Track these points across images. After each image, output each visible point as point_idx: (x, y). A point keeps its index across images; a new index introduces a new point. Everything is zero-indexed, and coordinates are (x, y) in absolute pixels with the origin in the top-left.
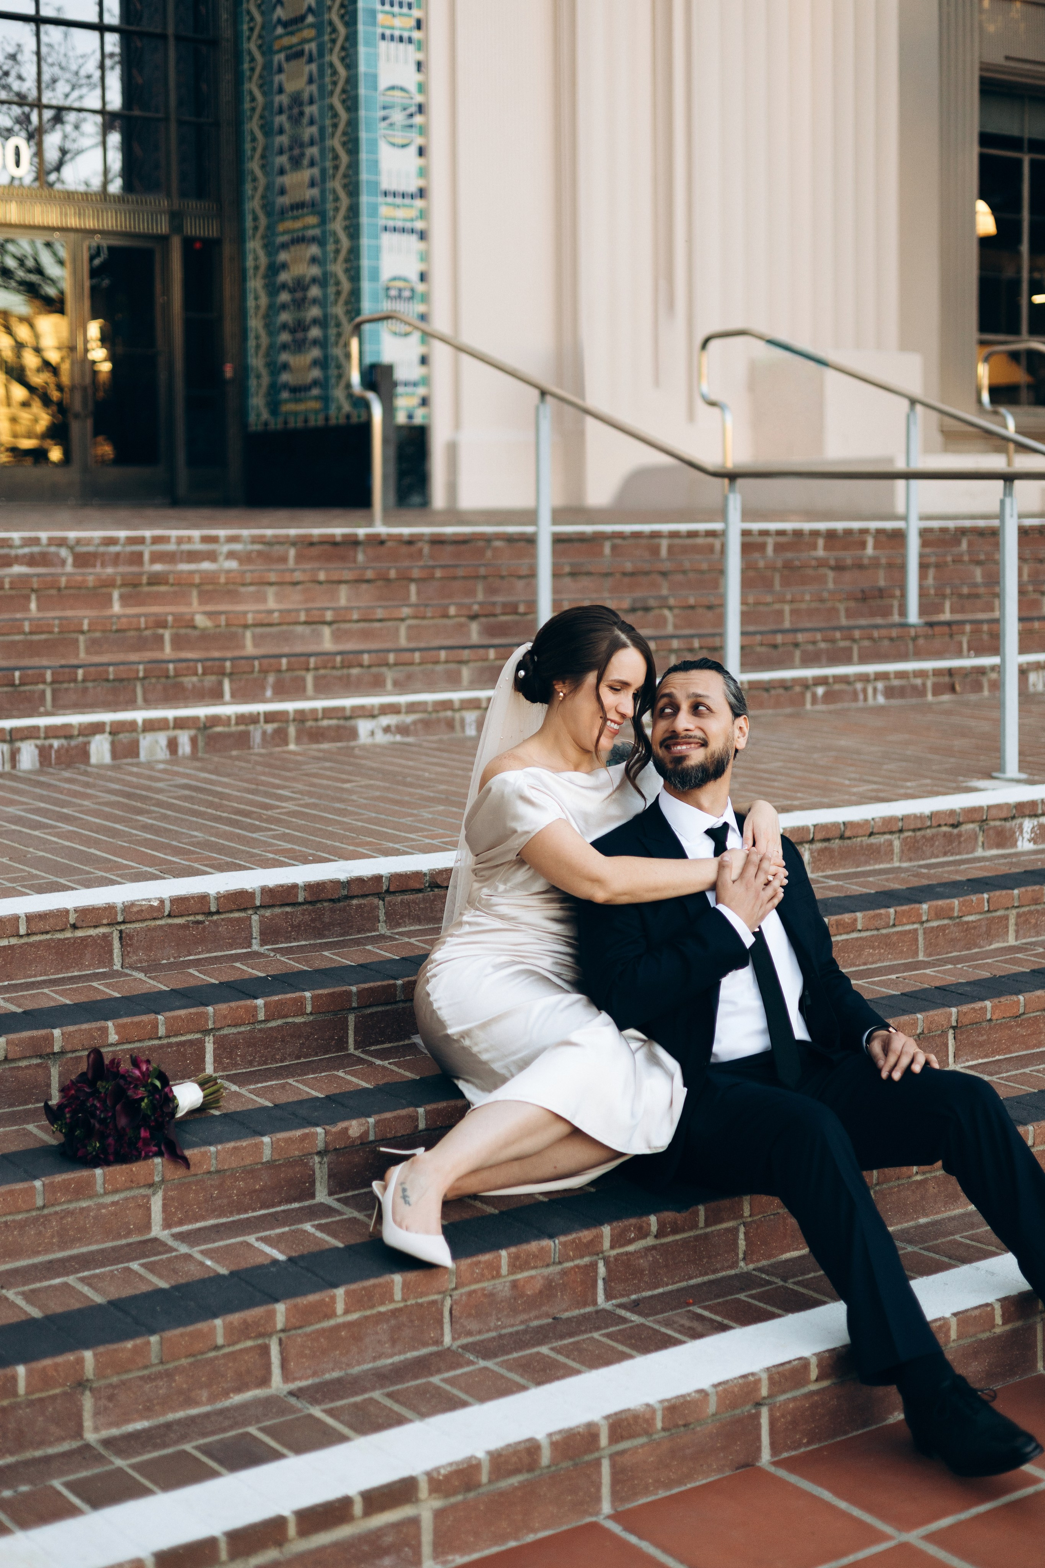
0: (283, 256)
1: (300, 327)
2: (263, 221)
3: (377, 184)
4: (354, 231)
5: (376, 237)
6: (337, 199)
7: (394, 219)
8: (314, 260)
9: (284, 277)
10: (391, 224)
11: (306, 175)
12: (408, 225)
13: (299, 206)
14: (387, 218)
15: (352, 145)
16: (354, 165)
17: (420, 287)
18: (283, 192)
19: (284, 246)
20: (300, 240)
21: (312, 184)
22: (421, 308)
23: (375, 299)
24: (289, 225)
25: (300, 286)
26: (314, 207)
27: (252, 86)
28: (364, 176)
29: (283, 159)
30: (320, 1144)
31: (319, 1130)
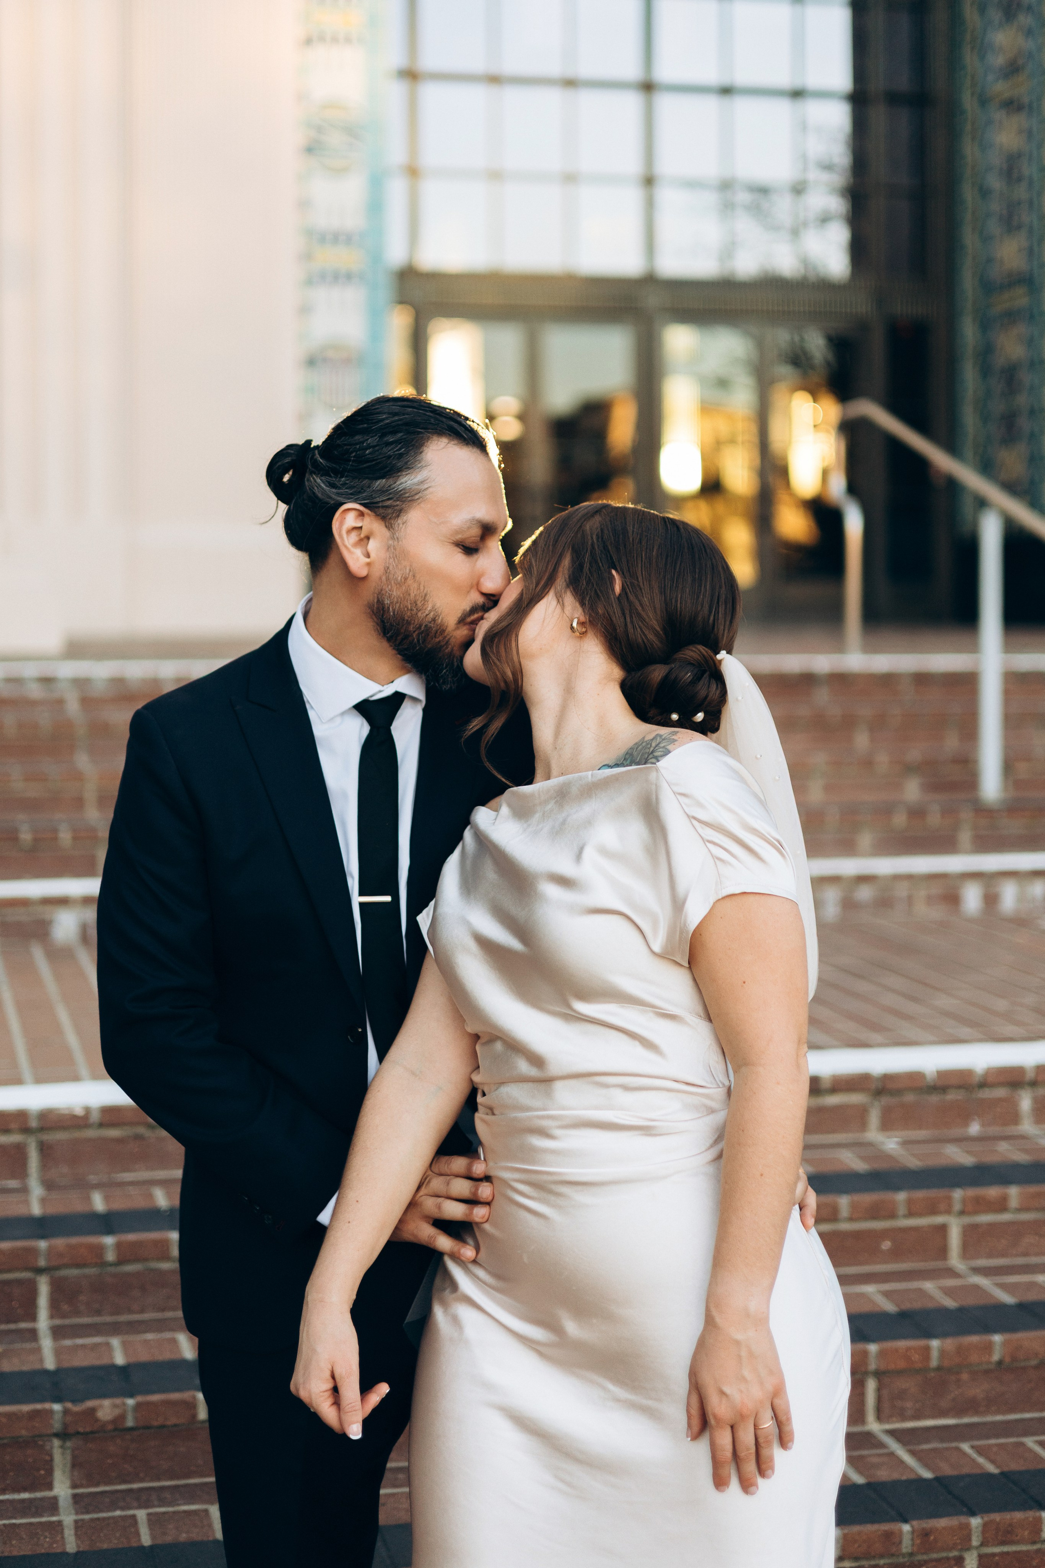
30: (57, 1425)
31: (57, 1407)
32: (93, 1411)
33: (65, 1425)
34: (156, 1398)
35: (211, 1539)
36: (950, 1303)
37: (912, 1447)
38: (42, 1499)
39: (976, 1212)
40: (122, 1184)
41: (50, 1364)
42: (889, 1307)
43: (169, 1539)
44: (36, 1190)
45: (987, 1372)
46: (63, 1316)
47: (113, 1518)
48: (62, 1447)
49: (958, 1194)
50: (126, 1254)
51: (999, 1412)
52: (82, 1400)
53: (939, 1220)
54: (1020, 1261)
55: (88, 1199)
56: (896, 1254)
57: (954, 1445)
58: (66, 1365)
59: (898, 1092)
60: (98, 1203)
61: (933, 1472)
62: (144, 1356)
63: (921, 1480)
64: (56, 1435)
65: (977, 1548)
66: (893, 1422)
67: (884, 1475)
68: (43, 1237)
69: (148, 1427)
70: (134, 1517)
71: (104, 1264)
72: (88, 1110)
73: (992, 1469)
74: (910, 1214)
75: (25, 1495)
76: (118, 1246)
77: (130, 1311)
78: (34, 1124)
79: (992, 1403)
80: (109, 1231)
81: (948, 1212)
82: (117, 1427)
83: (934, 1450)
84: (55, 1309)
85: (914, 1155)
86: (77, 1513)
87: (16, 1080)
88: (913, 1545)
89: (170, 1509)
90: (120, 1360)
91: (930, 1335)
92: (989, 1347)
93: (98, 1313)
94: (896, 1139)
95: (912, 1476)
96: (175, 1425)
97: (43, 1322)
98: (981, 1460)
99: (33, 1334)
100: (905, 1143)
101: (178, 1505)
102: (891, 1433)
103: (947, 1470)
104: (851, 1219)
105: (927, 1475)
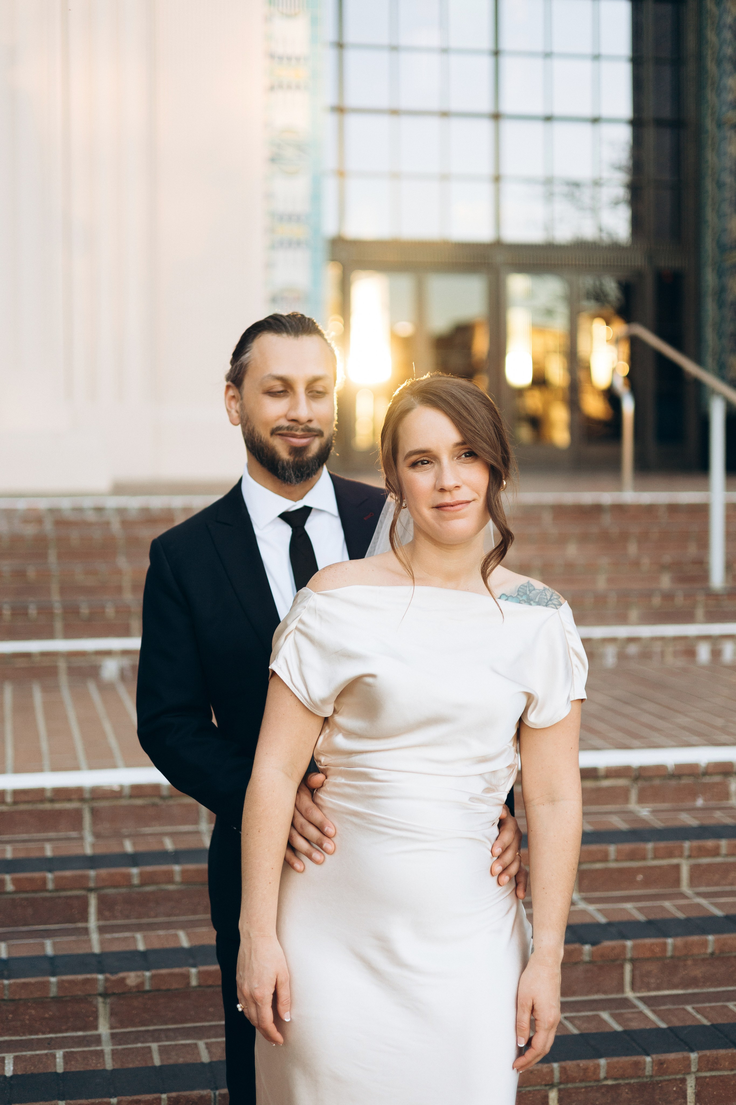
30: (100, 989)
31: (100, 977)
32: (123, 979)
33: (106, 988)
34: (164, 971)
35: (199, 1062)
36: (680, 915)
37: (653, 1008)
38: (91, 1036)
39: (698, 856)
40: (144, 835)
41: (96, 949)
42: (641, 917)
43: (171, 1062)
44: (89, 838)
45: (704, 960)
46: (106, 919)
47: (136, 1048)
48: (104, 1003)
49: (687, 845)
50: (146, 880)
51: (711, 986)
52: (116, 973)
53: (675, 861)
54: (728, 888)
55: (122, 845)
56: (646, 883)
57: (681, 1007)
58: (107, 950)
59: (650, 778)
60: (129, 847)
61: (667, 1024)
62: (157, 945)
63: (659, 1029)
64: (100, 995)
65: (695, 1073)
66: (642, 992)
67: (635, 1025)
68: (92, 868)
69: (158, 990)
70: (149, 1048)
71: (131, 886)
72: (122, 787)
73: (706, 1022)
74: (655, 857)
75: (80, 1033)
76: (141, 874)
77: (149, 917)
78: (87, 795)
79: (708, 980)
80: (135, 864)
81: (681, 856)
82: (139, 990)
83: (669, 1010)
84: (101, 914)
85: (658, 819)
86: (113, 1045)
87: (76, 768)
88: (653, 1070)
89: (173, 1043)
90: (141, 947)
91: (667, 935)
92: (705, 944)
93: (128, 917)
94: (647, 809)
95: (653, 1026)
96: (177, 989)
97: (93, 923)
98: (699, 1016)
99: (86, 931)
100: (654, 812)
101: (178, 1040)
102: (641, 999)
103: (676, 1023)
104: (616, 860)
105: (663, 1025)
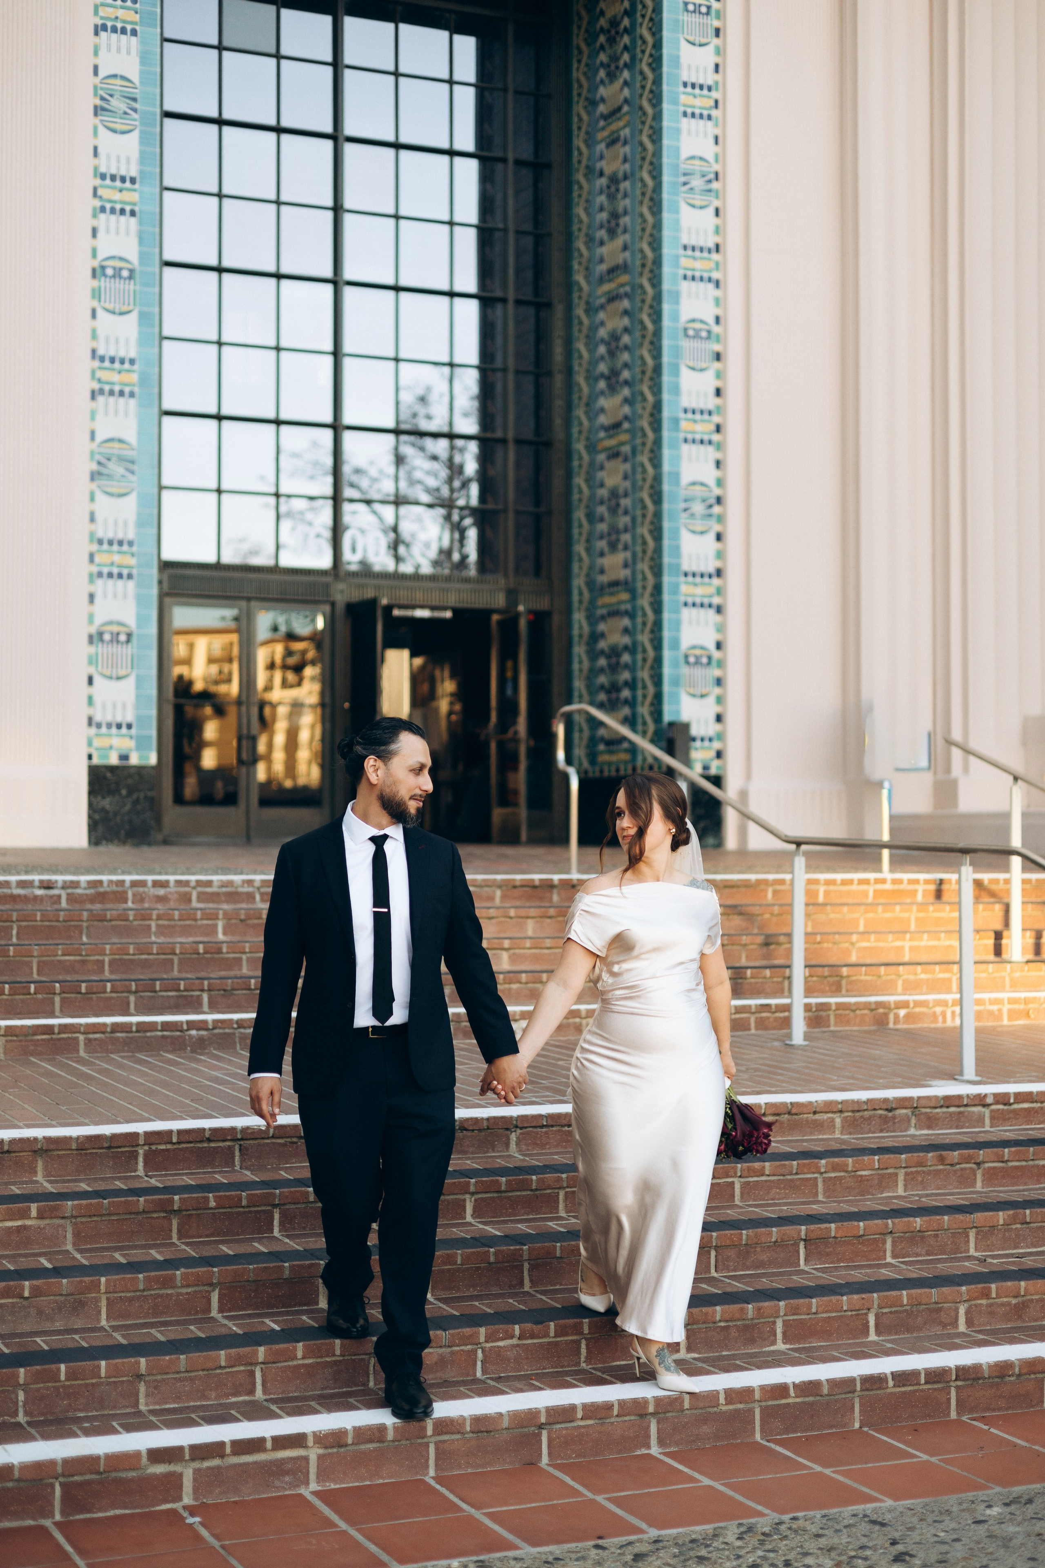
0: (602, 627)
1: (614, 688)
2: (586, 594)
3: (678, 566)
4: (657, 607)
5: (677, 611)
6: (645, 579)
7: (693, 595)
8: (626, 631)
9: (602, 644)
10: (690, 600)
11: (621, 557)
12: (706, 601)
13: (615, 584)
14: (686, 595)
15: (657, 533)
16: (658, 550)
17: (716, 655)
18: (602, 571)
19: (603, 618)
20: (615, 613)
21: (626, 565)
22: (717, 673)
23: (675, 664)
24: (607, 600)
25: (614, 653)
26: (627, 585)
27: (579, 481)
28: (666, 560)
29: (602, 544)
39: (748, 1176)
45: (770, 1246)
65: (782, 1315)
66: (729, 1272)
81: (734, 1175)
102: (728, 1276)
